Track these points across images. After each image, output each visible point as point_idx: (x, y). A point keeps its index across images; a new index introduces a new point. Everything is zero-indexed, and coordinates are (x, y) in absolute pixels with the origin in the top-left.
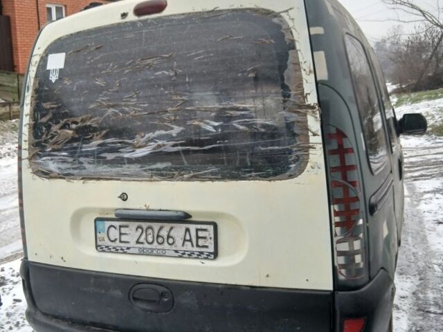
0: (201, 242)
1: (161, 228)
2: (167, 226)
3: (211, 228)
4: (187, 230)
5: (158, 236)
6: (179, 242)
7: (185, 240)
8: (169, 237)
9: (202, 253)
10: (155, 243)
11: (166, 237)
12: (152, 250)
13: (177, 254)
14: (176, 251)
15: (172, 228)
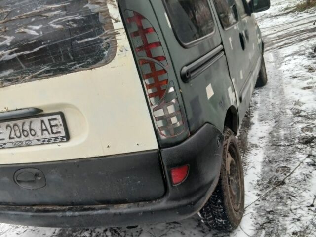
0: (55, 130)
1: (23, 124)
2: (27, 121)
3: (59, 117)
4: (42, 122)
5: (23, 131)
6: (39, 132)
7: (43, 130)
8: (31, 130)
9: (57, 138)
10: (23, 136)
11: (28, 130)
12: (22, 142)
13: (39, 143)
14: (39, 140)
15: (31, 123)
